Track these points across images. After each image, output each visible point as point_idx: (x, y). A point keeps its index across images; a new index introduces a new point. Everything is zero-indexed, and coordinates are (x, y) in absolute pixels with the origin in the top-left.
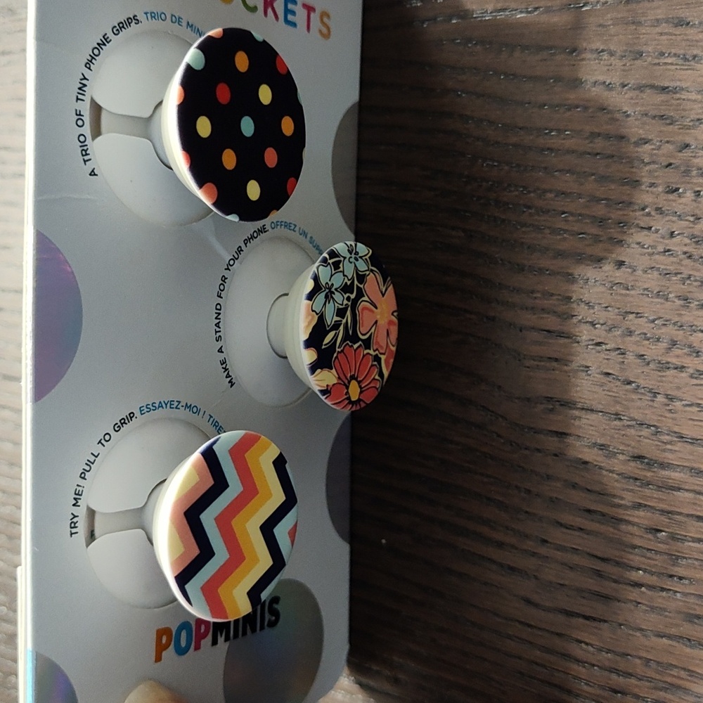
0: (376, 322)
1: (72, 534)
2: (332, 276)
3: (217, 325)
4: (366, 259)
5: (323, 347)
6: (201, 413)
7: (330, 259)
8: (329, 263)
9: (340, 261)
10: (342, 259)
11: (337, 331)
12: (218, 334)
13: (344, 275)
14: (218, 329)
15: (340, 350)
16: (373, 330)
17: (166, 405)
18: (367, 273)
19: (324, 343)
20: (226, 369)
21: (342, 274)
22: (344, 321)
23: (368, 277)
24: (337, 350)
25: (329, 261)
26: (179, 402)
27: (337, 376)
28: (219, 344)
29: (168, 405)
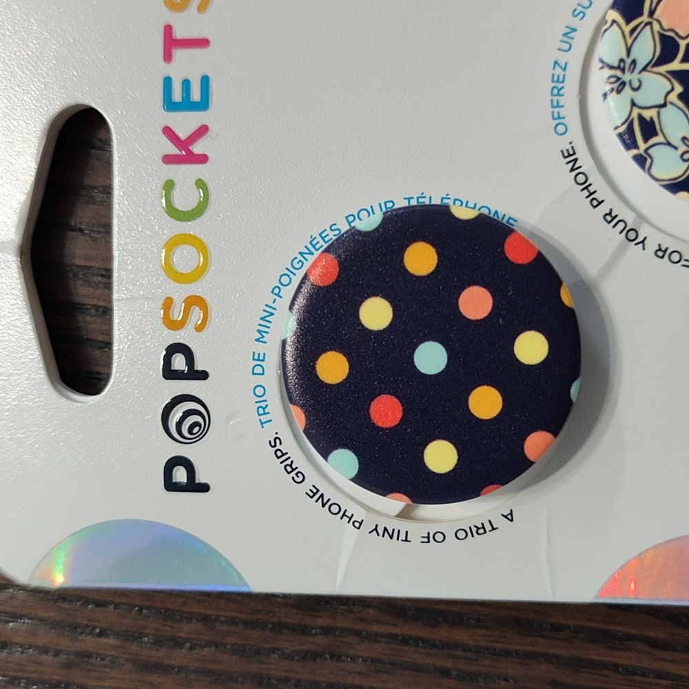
2: (669, 144)
4: (632, 31)
8: (646, 150)
9: (641, 117)
10: (636, 111)
13: (664, 105)
21: (663, 111)
23: (666, 26)
25: (641, 151)
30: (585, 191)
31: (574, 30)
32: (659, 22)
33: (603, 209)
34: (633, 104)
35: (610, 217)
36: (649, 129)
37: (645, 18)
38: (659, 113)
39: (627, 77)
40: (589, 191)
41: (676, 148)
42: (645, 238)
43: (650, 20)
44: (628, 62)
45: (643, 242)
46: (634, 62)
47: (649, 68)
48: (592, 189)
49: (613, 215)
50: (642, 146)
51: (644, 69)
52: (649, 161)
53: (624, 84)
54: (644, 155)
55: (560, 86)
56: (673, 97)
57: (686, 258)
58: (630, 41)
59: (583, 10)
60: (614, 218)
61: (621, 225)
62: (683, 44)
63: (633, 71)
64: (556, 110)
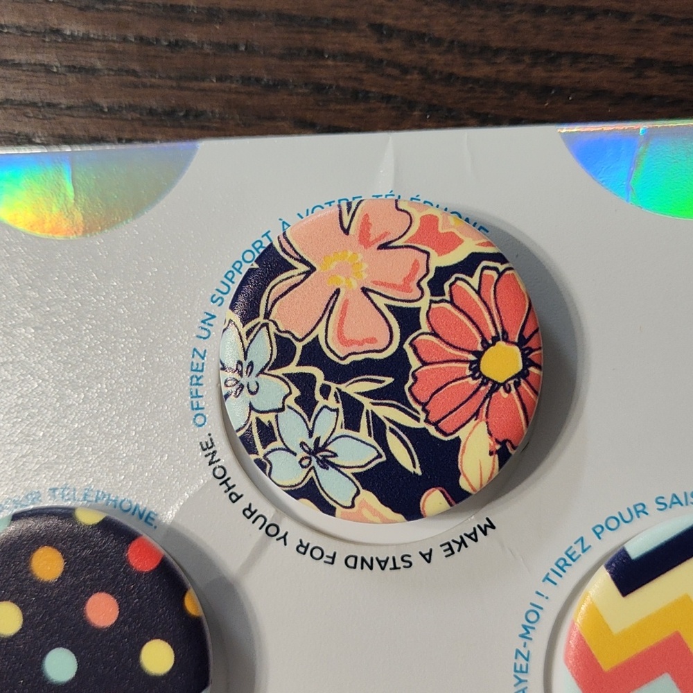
0: (365, 291)
3: (383, 564)
4: (248, 334)
5: (418, 471)
6: (539, 601)
7: (257, 453)
8: (265, 456)
11: (388, 425)
12: (399, 563)
14: (390, 564)
15: (422, 416)
16: (381, 302)
17: (521, 681)
18: (273, 328)
19: (411, 469)
20: (462, 543)
22: (366, 402)
24: (422, 425)
25: (261, 456)
26: (518, 652)
27: (473, 422)
28: (417, 560)
29: (522, 676)
30: (224, 485)
31: (214, 317)
32: (275, 324)
33: (242, 504)
34: (251, 408)
35: (249, 512)
36: (268, 433)
37: (261, 319)
38: (277, 417)
39: (244, 380)
40: (227, 485)
41: (295, 454)
42: (286, 534)
43: (266, 321)
44: (245, 364)
45: (284, 537)
46: (251, 364)
47: (266, 371)
48: (230, 483)
49: (253, 510)
50: (261, 451)
51: (262, 372)
52: (268, 466)
53: (242, 386)
54: (263, 460)
55: (199, 374)
56: (290, 401)
57: (328, 554)
58: (246, 343)
59: (221, 295)
60: (253, 513)
61: (261, 521)
62: (299, 346)
63: (250, 373)
64: (195, 400)
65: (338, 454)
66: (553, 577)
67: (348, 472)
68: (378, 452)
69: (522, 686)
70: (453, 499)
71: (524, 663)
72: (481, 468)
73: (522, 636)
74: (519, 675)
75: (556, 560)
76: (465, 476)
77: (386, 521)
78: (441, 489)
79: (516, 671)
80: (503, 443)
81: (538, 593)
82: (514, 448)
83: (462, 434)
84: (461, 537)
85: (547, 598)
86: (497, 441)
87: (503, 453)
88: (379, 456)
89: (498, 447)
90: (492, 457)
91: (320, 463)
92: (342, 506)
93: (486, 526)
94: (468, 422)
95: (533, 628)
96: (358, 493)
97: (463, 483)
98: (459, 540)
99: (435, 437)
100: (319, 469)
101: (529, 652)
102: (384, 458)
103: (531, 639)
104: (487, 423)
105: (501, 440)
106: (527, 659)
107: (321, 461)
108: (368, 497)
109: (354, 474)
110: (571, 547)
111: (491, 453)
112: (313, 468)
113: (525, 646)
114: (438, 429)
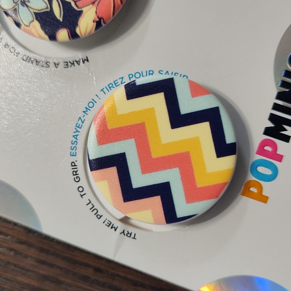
1: (134, 238)
20: (73, 64)
26: (80, 118)
65: (31, 2)
66: (105, 90)
67: (32, 10)
68: (47, 6)
69: (77, 133)
70: (71, 36)
71: (81, 124)
72: (87, 27)
73: (84, 112)
74: (77, 128)
75: (109, 83)
76: (79, 28)
77: (41, 37)
78: (68, 30)
79: (76, 126)
80: (100, 19)
81: (96, 95)
82: (104, 22)
83: (84, 9)
84: (73, 61)
85: (100, 99)
86: (98, 17)
87: (98, 24)
88: (47, 8)
89: (97, 20)
90: (94, 23)
91: (22, 3)
92: (25, 25)
93: (85, 60)
94: (89, 5)
95: (90, 110)
96: (33, 21)
97: (78, 31)
98: (72, 62)
99: (73, 8)
100: (20, 6)
101: (84, 120)
102: (49, 10)
103: (87, 114)
104: (97, 8)
105: (100, 17)
106: (83, 123)
107: (22, 2)
108: (37, 24)
109: (34, 12)
110: (117, 80)
111: (94, 21)
112: (18, 4)
113: (84, 117)
114: (76, 4)
